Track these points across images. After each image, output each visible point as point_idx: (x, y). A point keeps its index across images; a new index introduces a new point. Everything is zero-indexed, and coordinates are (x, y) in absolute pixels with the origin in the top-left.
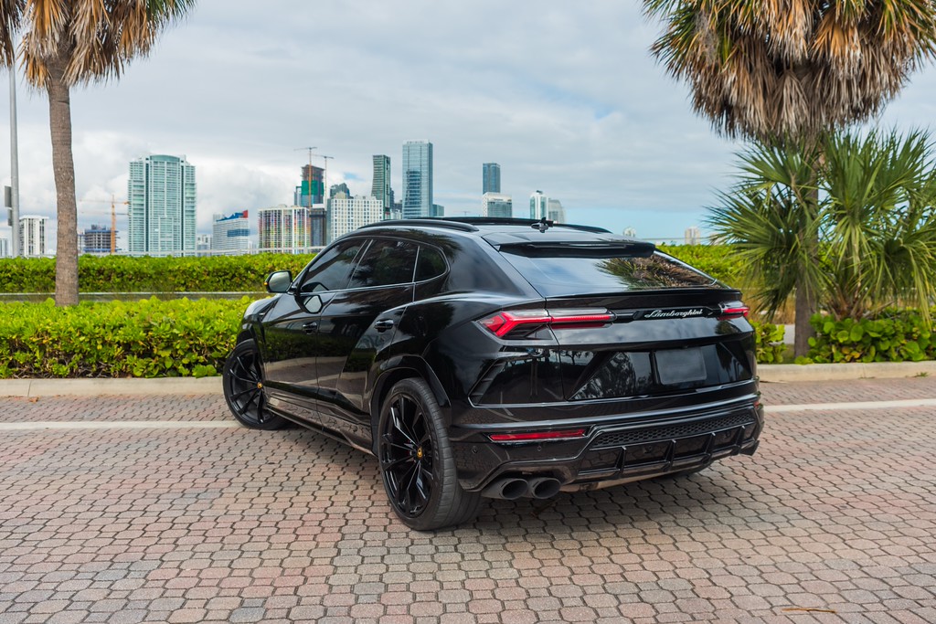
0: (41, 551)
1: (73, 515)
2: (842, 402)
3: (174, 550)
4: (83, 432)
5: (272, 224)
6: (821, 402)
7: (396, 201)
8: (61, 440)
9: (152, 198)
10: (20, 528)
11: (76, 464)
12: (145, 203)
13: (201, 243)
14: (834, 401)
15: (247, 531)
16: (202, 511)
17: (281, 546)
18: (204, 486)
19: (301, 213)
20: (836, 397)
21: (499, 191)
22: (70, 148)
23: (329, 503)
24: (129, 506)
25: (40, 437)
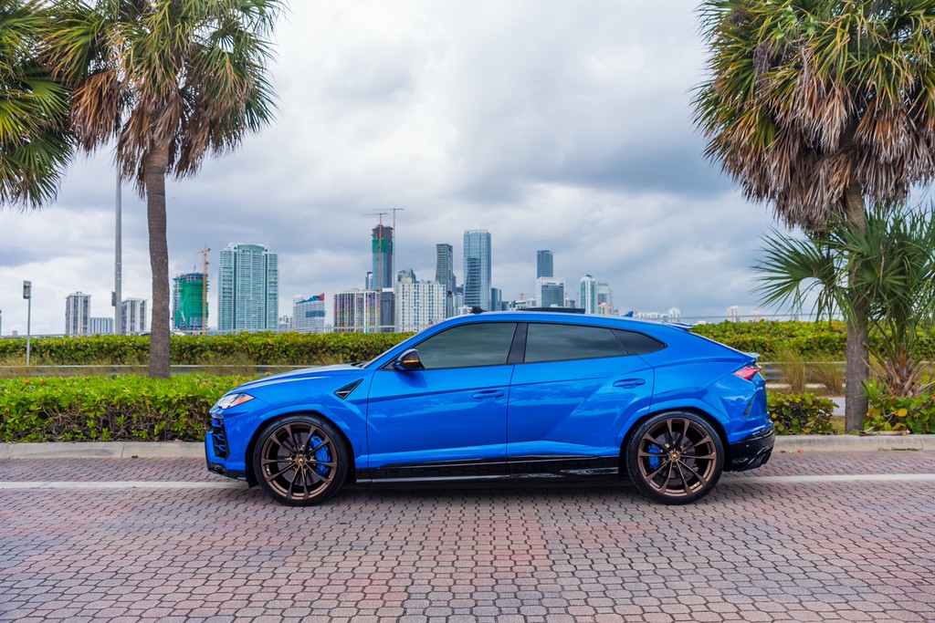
0: (122, 605)
1: (154, 570)
2: (900, 473)
3: (246, 606)
4: (169, 491)
5: (346, 306)
6: (878, 473)
7: (458, 285)
8: (149, 499)
9: (239, 282)
10: (104, 582)
11: (160, 521)
12: (233, 286)
13: (282, 322)
14: (891, 471)
15: (317, 589)
16: (276, 568)
17: (349, 604)
18: (279, 544)
19: (371, 296)
20: (893, 468)
21: (552, 276)
22: (165, 235)
23: (396, 563)
24: (207, 562)
25: (129, 496)
